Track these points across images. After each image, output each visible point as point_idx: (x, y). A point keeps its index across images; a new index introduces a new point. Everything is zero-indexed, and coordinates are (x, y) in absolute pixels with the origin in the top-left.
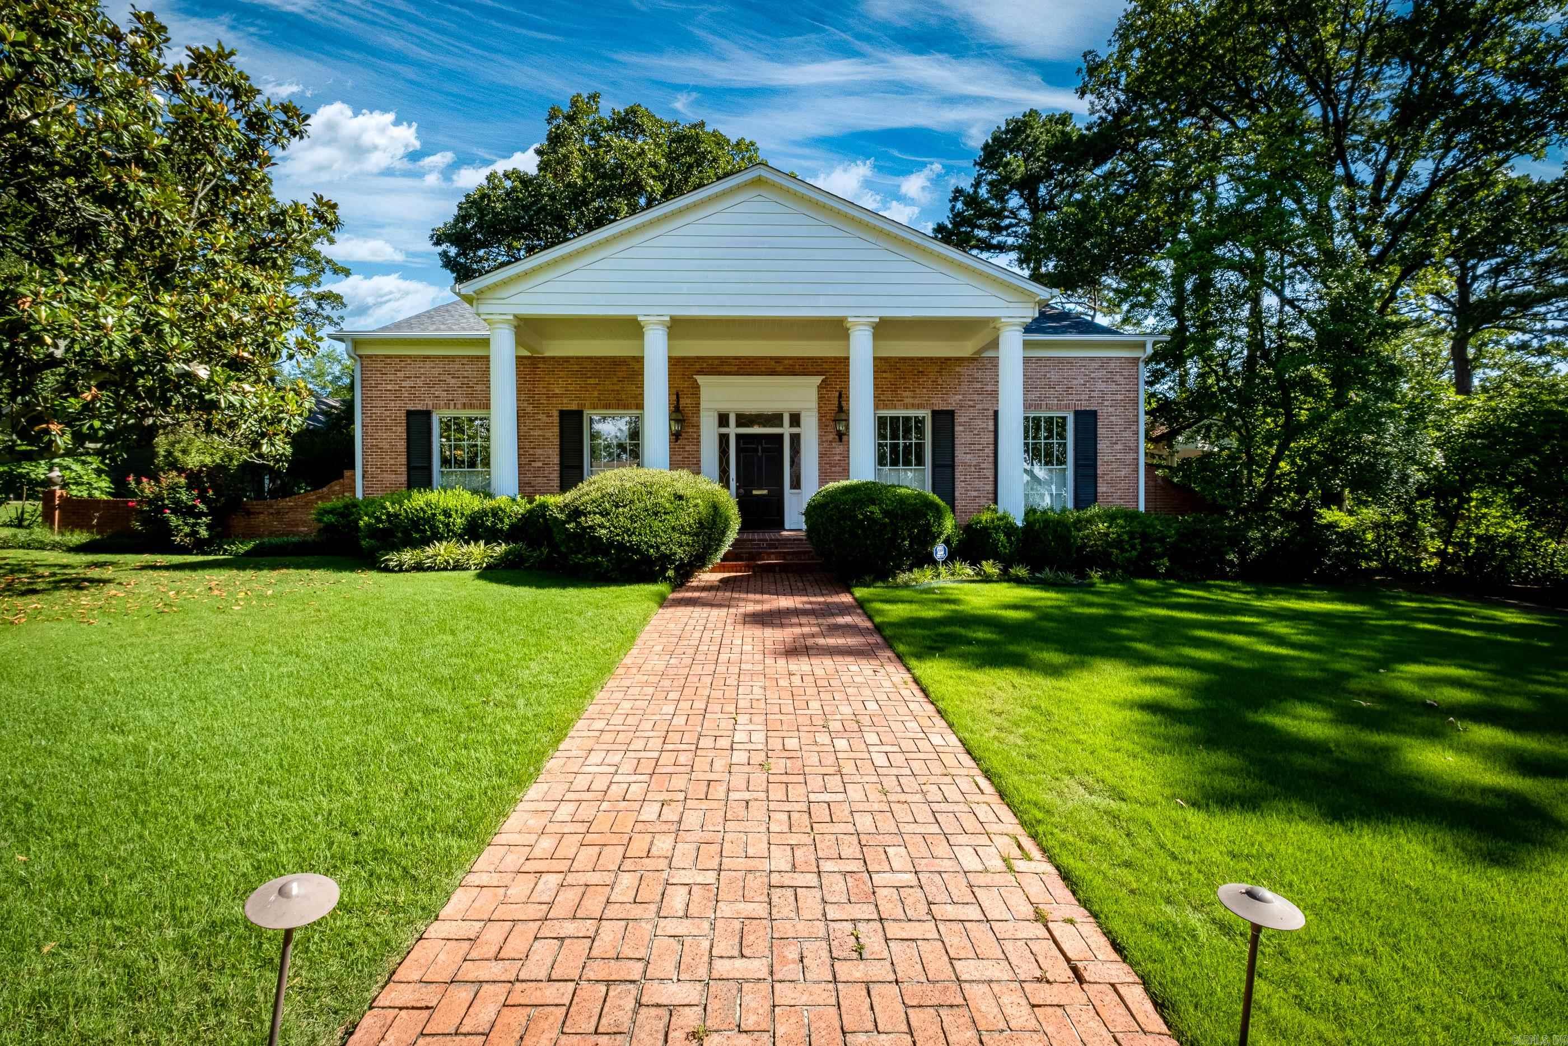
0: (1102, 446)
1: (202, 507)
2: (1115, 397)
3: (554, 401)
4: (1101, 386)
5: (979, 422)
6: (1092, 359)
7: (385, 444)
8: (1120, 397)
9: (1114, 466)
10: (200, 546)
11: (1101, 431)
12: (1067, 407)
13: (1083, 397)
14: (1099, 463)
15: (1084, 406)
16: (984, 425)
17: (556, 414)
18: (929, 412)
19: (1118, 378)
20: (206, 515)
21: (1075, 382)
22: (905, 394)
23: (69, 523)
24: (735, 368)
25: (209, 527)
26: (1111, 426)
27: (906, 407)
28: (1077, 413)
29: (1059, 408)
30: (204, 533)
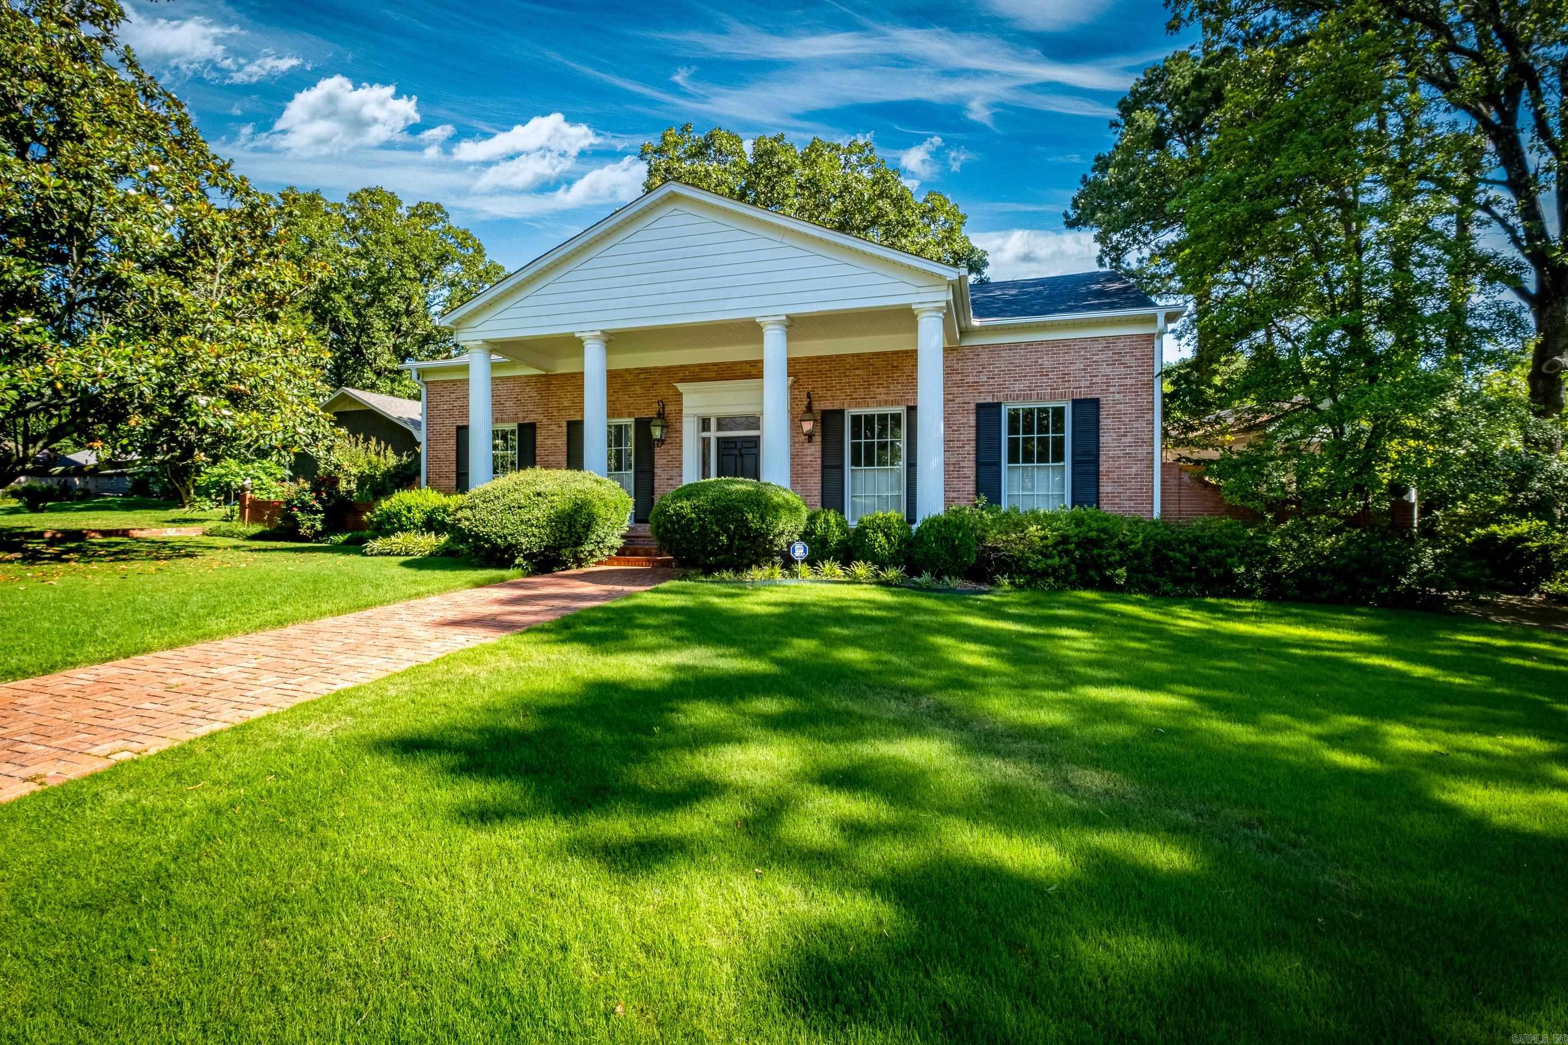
0: (1107, 439)
1: (318, 506)
2: (1123, 382)
3: (563, 412)
4: (1107, 370)
5: (959, 417)
6: (1095, 339)
7: (442, 455)
8: (1129, 381)
9: (1122, 461)
10: (317, 536)
11: (1105, 422)
12: (1063, 396)
13: (1082, 384)
14: (1102, 458)
15: (1084, 394)
16: (965, 420)
17: (565, 424)
18: (905, 408)
19: (1128, 359)
20: (320, 512)
21: (1073, 367)
22: (878, 391)
23: (255, 518)
24: (714, 374)
25: (323, 522)
26: (1118, 416)
27: (879, 404)
28: (1075, 403)
29: (1053, 397)
30: (319, 527)
